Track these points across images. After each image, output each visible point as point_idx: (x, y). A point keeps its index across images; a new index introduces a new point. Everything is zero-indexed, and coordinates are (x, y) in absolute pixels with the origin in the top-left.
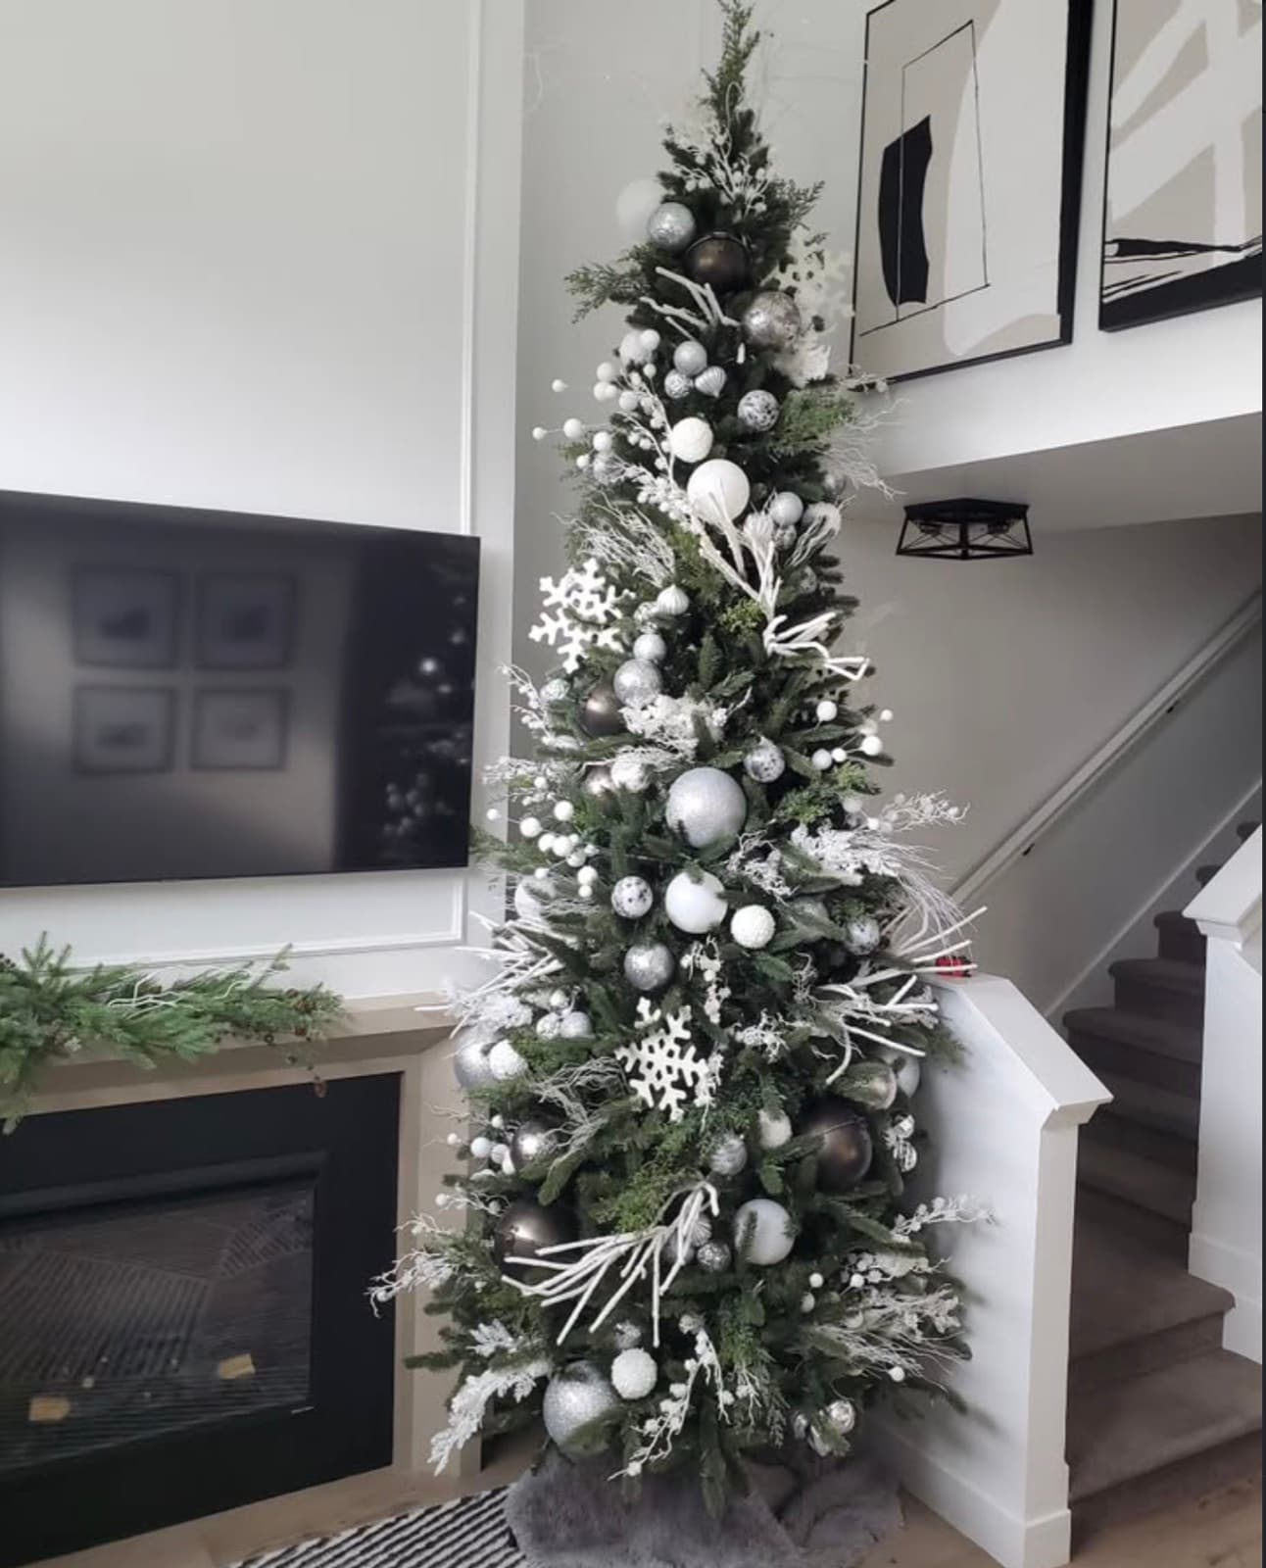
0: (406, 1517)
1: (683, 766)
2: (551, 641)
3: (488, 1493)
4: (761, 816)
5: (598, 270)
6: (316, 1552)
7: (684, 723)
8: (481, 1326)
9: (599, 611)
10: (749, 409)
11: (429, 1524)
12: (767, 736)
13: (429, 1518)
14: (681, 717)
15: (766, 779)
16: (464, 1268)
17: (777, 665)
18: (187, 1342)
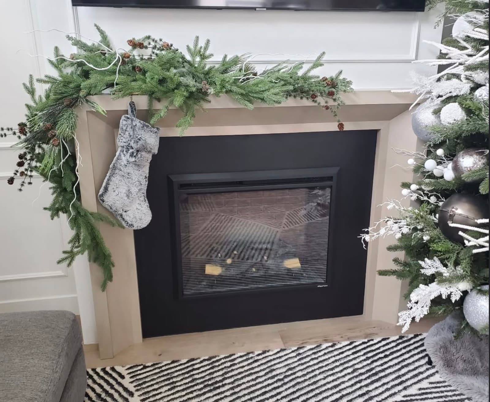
0: (372, 340)
3: (412, 336)
6: (331, 349)
8: (426, 259)
11: (384, 346)
13: (384, 343)
16: (415, 229)
18: (271, 250)
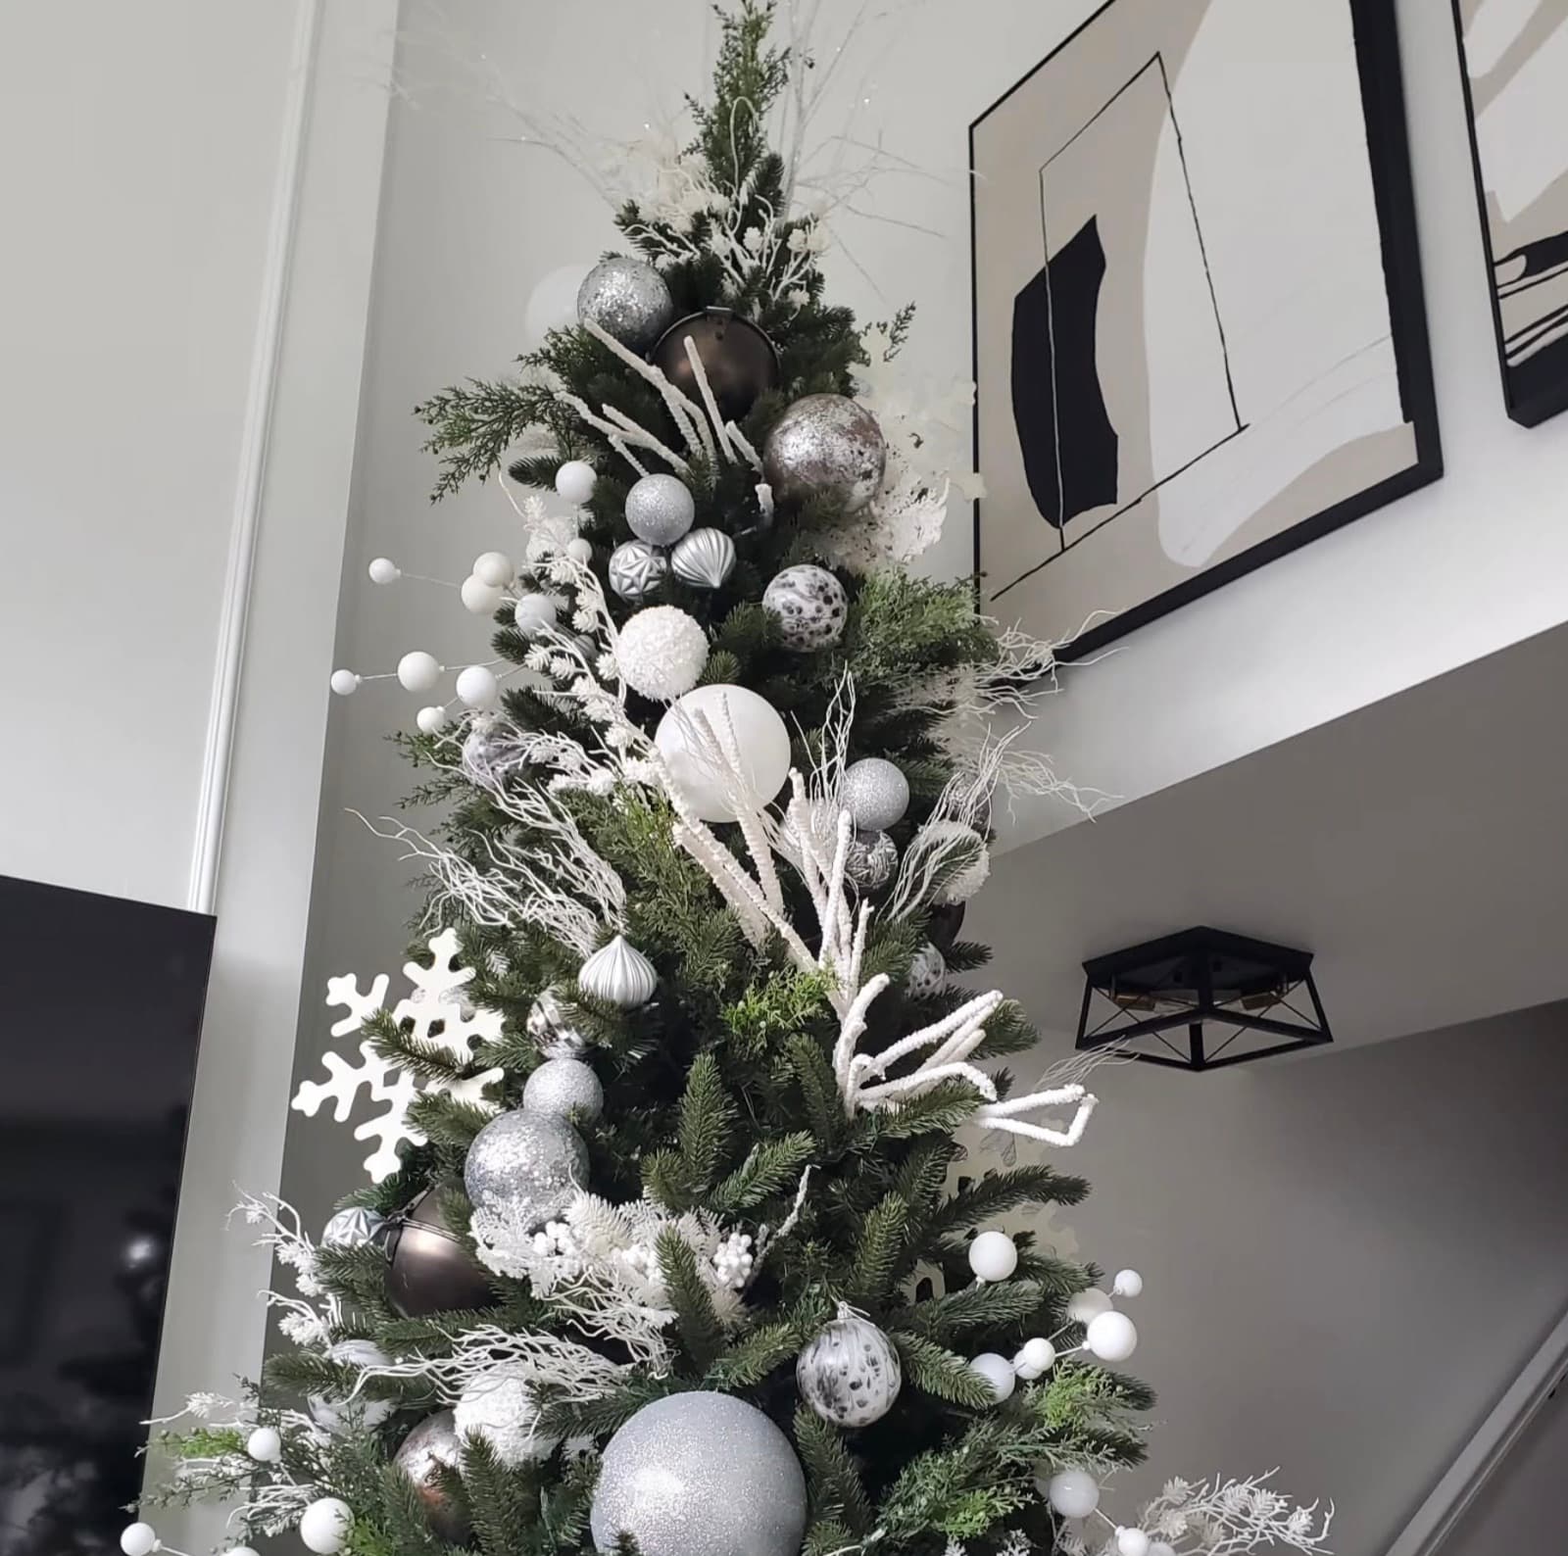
1: (644, 1391)
2: (342, 1114)
4: (845, 1519)
5: (483, 394)
7: (642, 1269)
9: (455, 1042)
10: (790, 596)
12: (854, 1302)
14: (630, 1256)
15: (854, 1417)
17: (870, 1138)
